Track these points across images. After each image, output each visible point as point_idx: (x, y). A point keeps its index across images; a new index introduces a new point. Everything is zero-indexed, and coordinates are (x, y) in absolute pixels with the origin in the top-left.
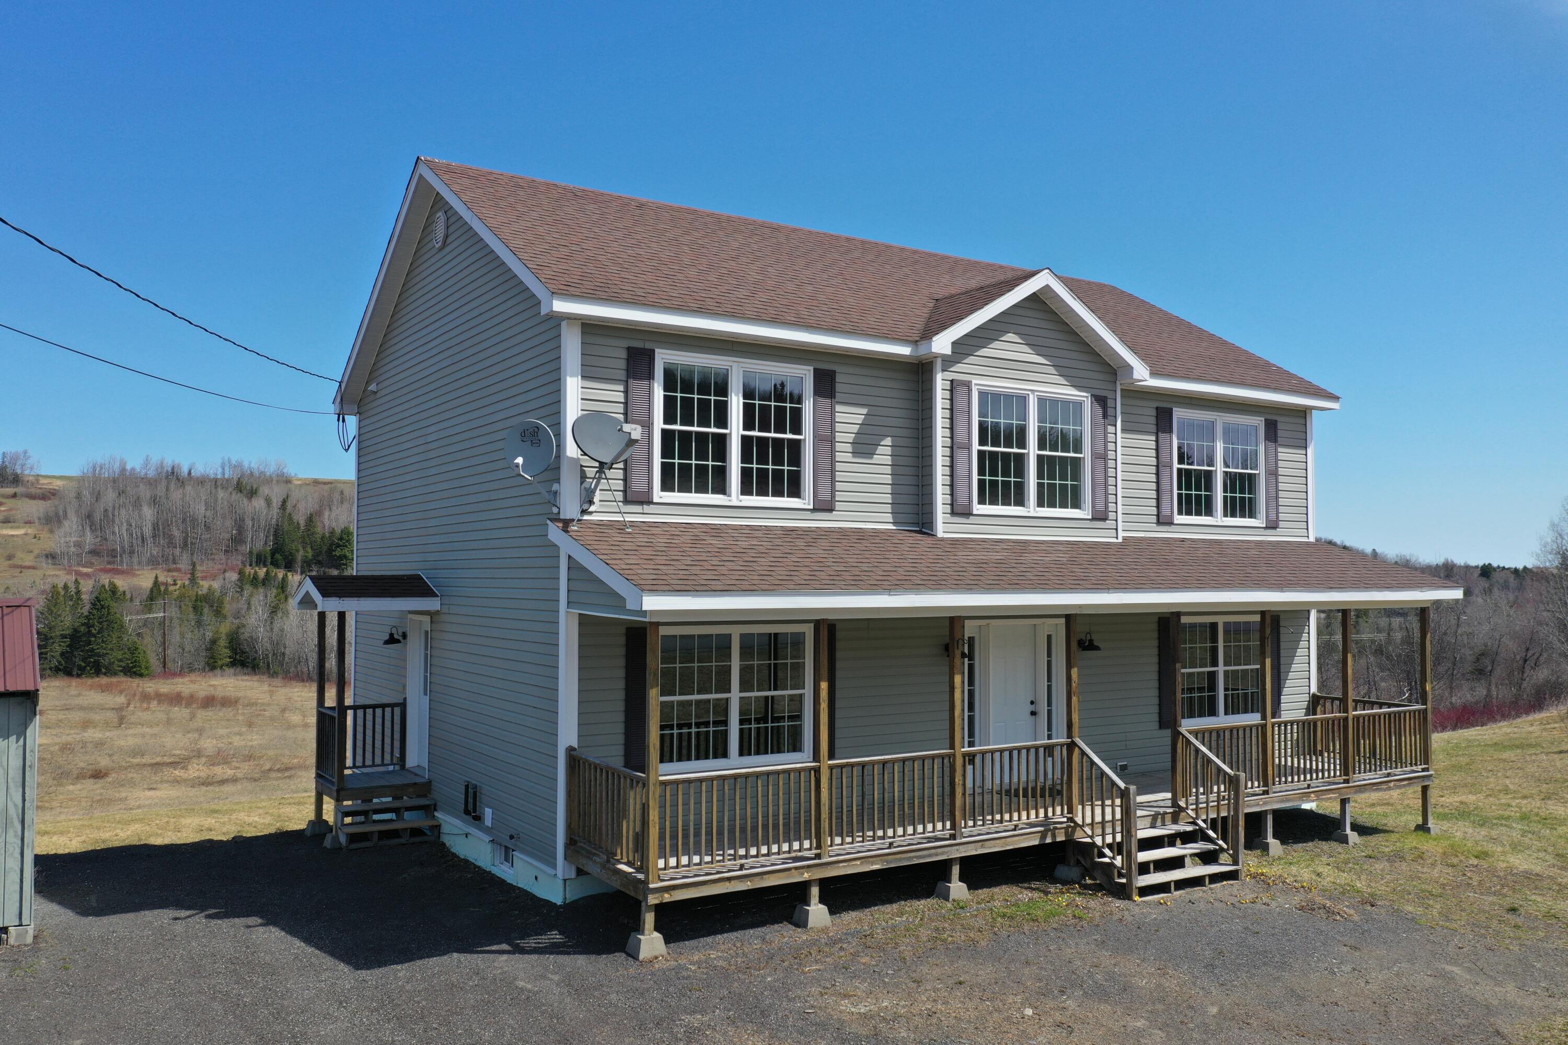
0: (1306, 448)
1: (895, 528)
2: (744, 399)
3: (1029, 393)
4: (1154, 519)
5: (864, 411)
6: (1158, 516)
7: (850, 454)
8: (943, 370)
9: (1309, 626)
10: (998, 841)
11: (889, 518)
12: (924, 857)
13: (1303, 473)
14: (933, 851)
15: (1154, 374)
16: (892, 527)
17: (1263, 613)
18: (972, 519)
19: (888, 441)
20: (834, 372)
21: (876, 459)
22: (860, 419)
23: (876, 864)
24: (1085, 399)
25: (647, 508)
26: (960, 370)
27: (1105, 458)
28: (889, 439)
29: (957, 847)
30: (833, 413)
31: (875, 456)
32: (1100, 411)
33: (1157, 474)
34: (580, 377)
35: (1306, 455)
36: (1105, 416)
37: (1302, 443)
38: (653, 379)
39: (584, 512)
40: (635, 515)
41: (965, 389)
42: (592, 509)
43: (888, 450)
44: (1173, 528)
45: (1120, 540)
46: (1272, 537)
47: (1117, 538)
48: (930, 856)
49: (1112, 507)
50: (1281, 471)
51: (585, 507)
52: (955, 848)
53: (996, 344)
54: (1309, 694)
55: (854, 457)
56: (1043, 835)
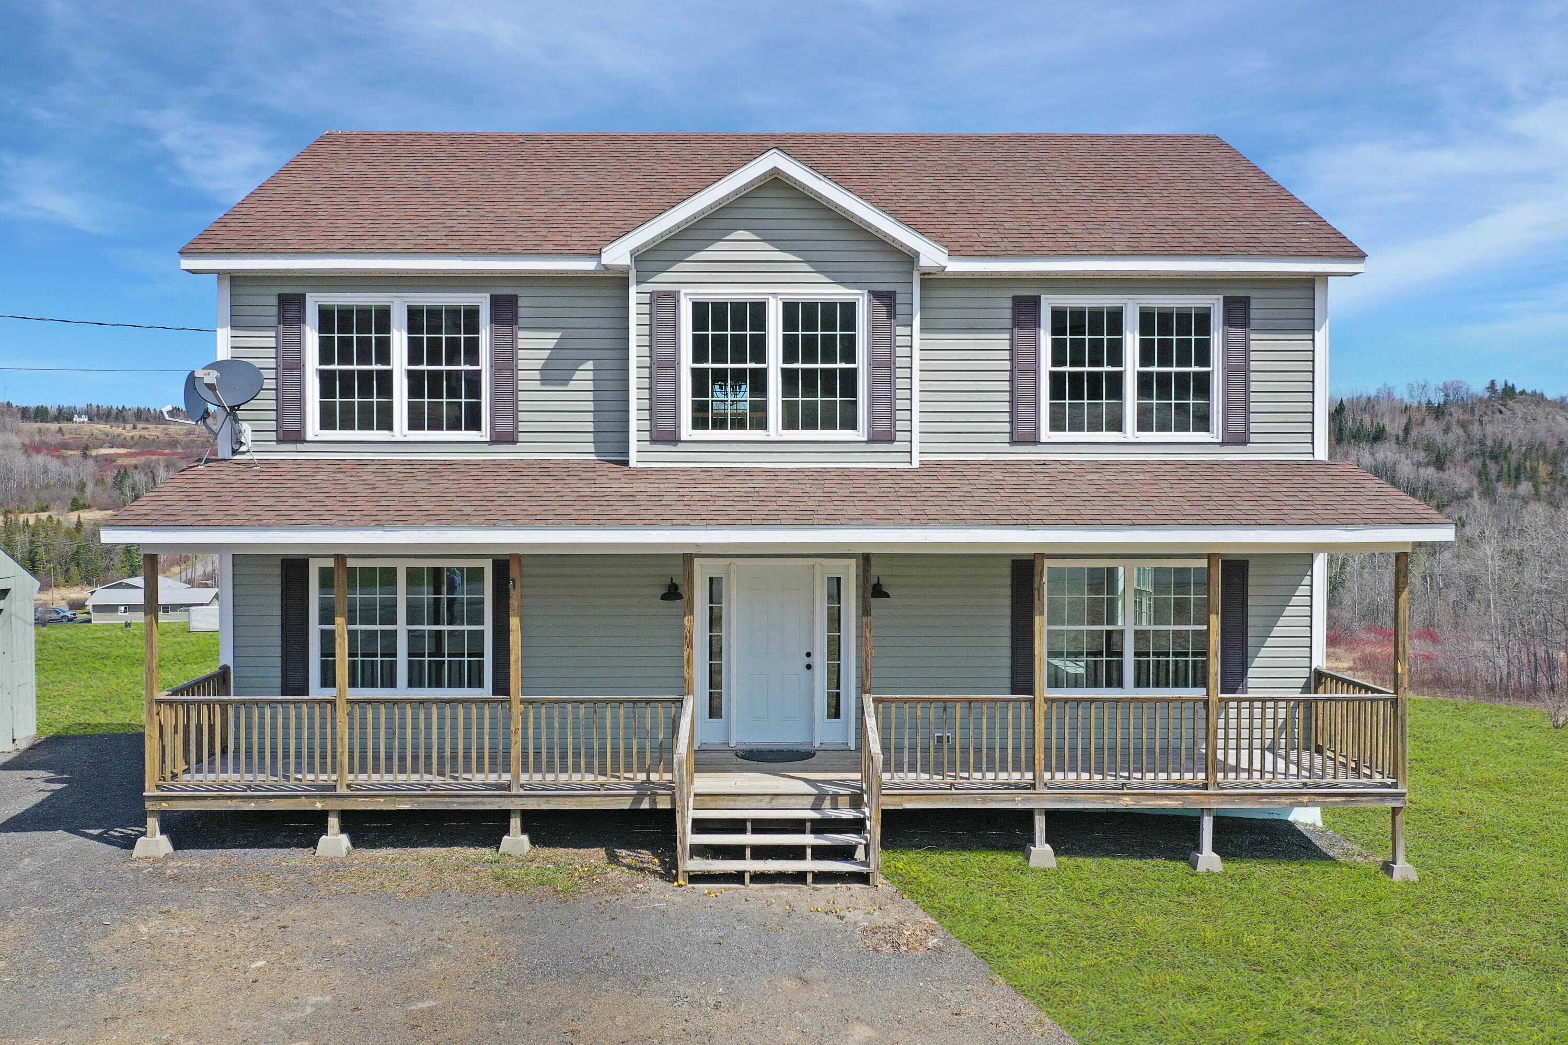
0: (1314, 330)
1: (596, 458)
2: (409, 333)
3: (770, 297)
4: (1007, 438)
5: (558, 335)
6: (1011, 433)
7: (539, 382)
8: (638, 283)
9: (1311, 576)
10: (570, 799)
11: (591, 447)
12: (466, 804)
13: (1308, 366)
14: (480, 799)
15: (954, 254)
16: (593, 457)
17: (1209, 556)
18: (680, 447)
19: (589, 365)
20: (516, 296)
21: (572, 385)
22: (551, 344)
23: (403, 804)
24: (860, 298)
25: (299, 447)
26: (662, 282)
27: (890, 366)
28: (591, 362)
29: (512, 799)
30: (514, 339)
31: (571, 382)
32: (883, 310)
33: (1011, 381)
34: (229, 327)
35: (1313, 340)
36: (891, 315)
37: (1306, 324)
38: (304, 322)
39: (235, 452)
40: (289, 453)
41: (671, 300)
42: (243, 449)
43: (590, 375)
44: (1039, 448)
45: (916, 464)
46: (1234, 455)
47: (911, 463)
48: (474, 803)
49: (899, 425)
50: (1254, 366)
51: (236, 447)
52: (510, 799)
53: (718, 245)
54: (1310, 668)
55: (542, 384)
56: (638, 798)
